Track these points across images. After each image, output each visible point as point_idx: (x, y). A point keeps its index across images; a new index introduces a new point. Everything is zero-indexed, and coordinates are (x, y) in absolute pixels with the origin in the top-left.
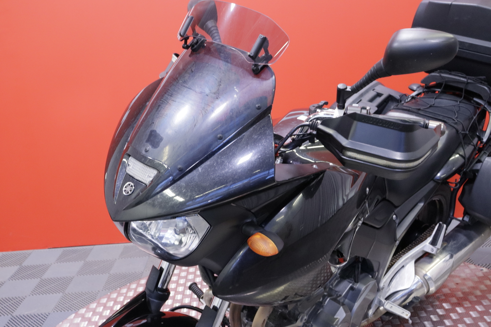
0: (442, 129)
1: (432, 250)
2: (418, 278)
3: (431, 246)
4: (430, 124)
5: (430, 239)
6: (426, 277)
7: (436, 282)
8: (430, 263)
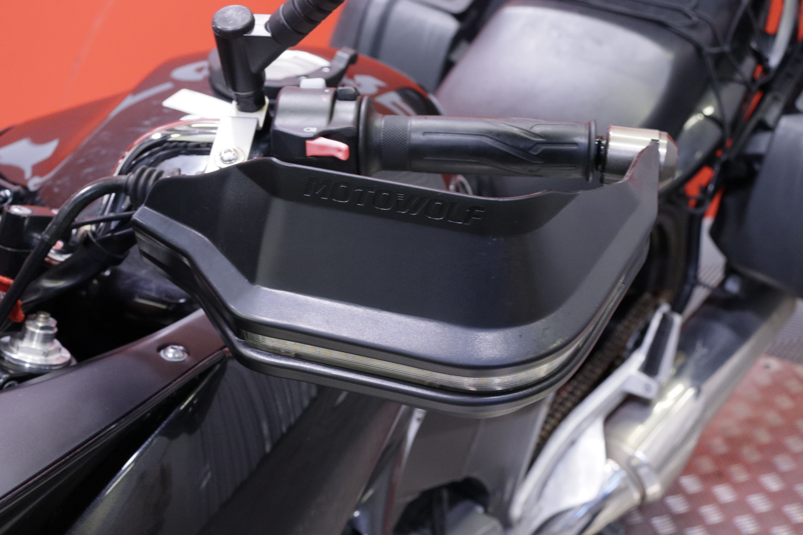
0: (662, 159)
1: (648, 388)
2: (612, 465)
3: (644, 378)
4: (611, 144)
5: (639, 358)
6: (634, 463)
7: (658, 469)
8: (641, 420)
